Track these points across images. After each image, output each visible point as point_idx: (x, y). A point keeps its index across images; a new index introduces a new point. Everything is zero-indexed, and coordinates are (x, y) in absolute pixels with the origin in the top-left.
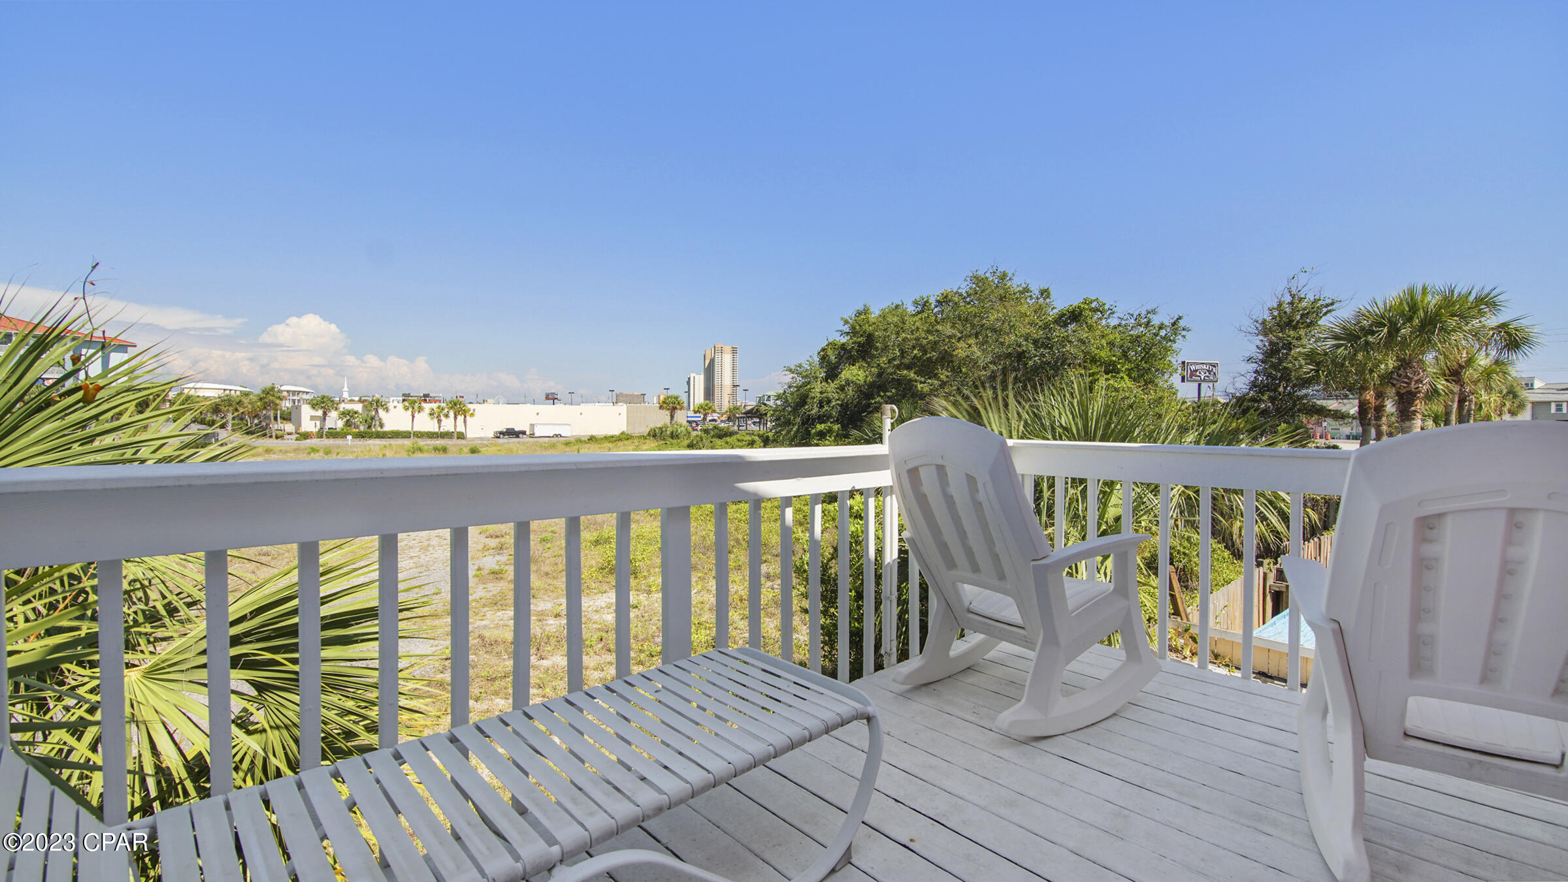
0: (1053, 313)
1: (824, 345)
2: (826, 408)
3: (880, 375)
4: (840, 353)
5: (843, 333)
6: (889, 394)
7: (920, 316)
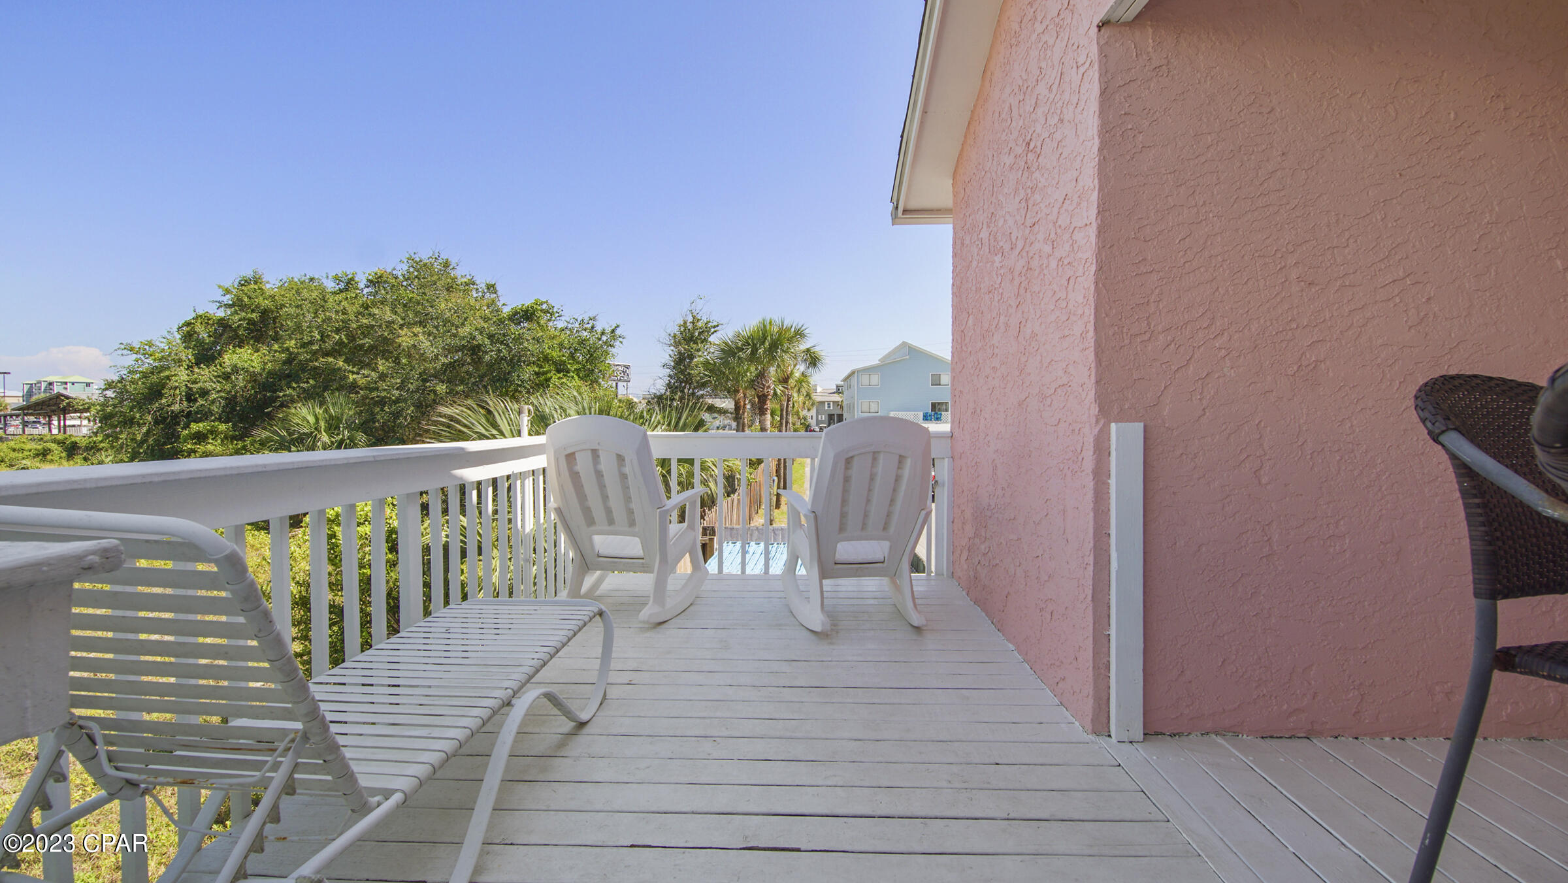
0: (506, 311)
1: (190, 317)
2: (201, 402)
3: (289, 361)
4: (216, 330)
5: (222, 305)
6: (305, 385)
7: (344, 295)
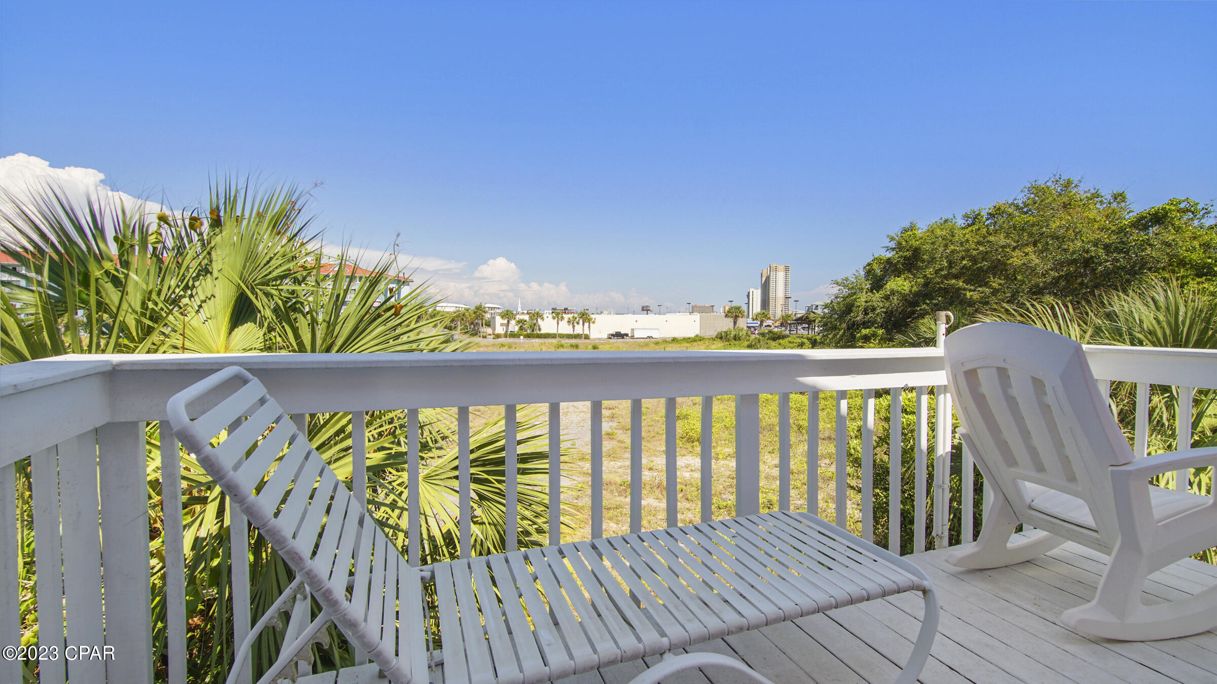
0: (1129, 218)
1: (869, 260)
2: (871, 315)
3: (926, 285)
4: (885, 266)
5: (888, 249)
6: (934, 302)
7: (970, 229)
